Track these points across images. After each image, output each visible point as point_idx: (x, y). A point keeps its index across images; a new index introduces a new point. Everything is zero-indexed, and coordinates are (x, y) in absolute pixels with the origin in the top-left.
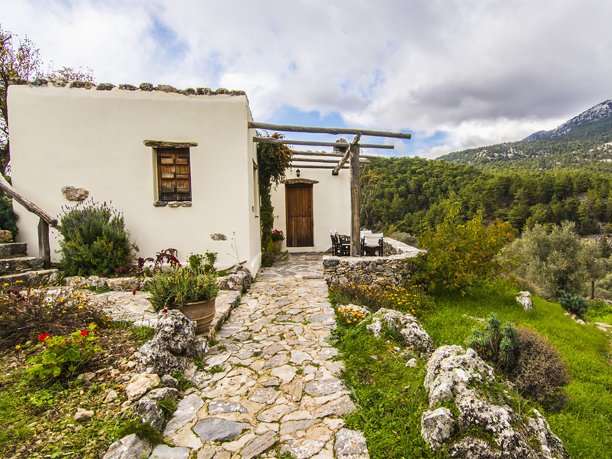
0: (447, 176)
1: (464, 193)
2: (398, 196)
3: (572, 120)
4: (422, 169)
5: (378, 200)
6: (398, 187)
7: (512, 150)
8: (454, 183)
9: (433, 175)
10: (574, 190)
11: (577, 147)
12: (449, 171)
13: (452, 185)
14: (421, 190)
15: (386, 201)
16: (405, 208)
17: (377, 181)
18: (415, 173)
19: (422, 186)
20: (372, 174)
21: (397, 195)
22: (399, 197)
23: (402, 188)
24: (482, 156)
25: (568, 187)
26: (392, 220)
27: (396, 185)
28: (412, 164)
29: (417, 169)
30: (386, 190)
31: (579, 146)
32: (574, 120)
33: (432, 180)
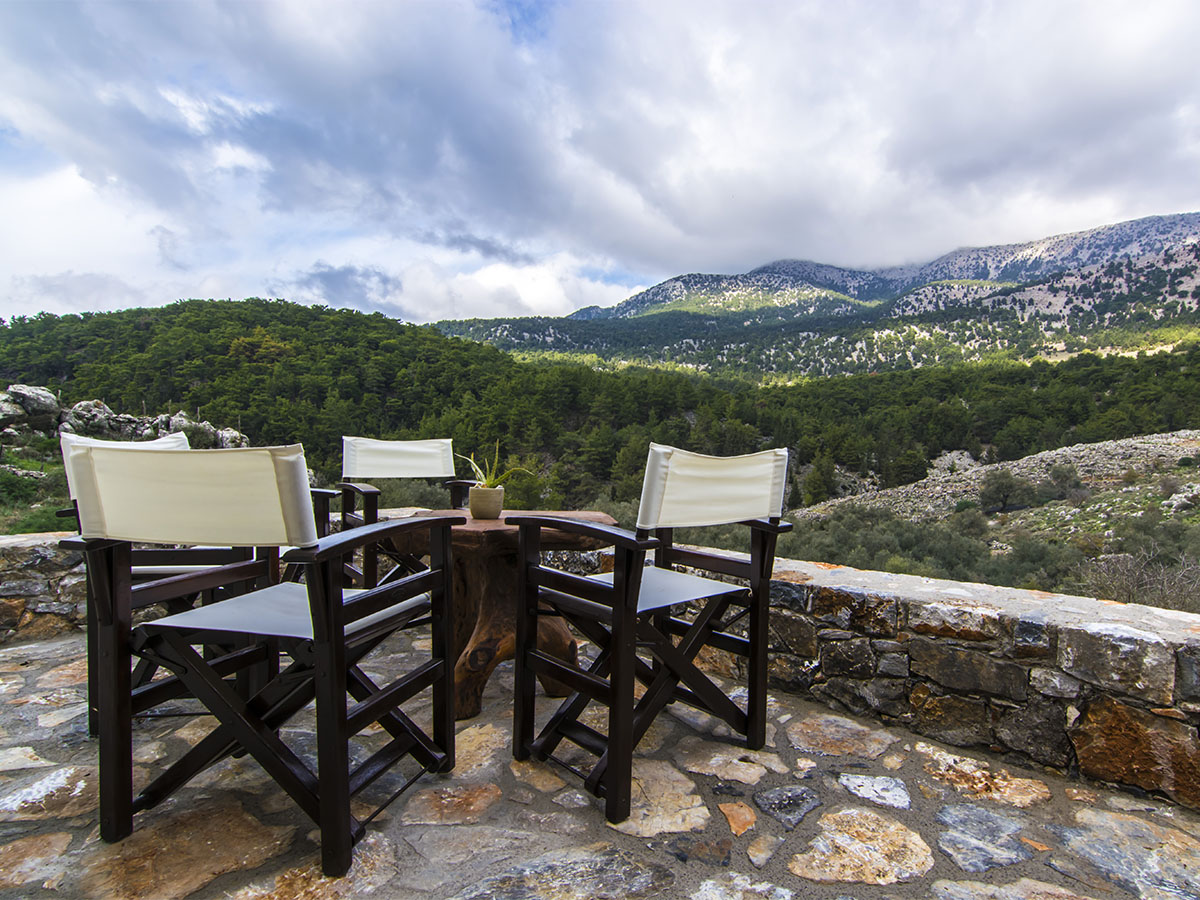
0: (450, 360)
1: (493, 396)
2: (337, 395)
3: (637, 296)
4: (392, 341)
5: (284, 400)
6: (336, 374)
7: (552, 331)
8: (464, 376)
9: (418, 355)
10: (678, 404)
11: (647, 339)
12: (453, 351)
13: (460, 381)
14: (394, 385)
15: (304, 404)
16: (355, 423)
17: (279, 355)
18: (377, 347)
19: (395, 377)
20: (264, 336)
21: (336, 392)
22: (341, 397)
23: (346, 377)
24: (501, 334)
25: (669, 399)
26: (323, 450)
27: (330, 369)
28: (368, 327)
29: (381, 339)
30: (306, 378)
31: (650, 338)
32: (640, 297)
33: (415, 368)
